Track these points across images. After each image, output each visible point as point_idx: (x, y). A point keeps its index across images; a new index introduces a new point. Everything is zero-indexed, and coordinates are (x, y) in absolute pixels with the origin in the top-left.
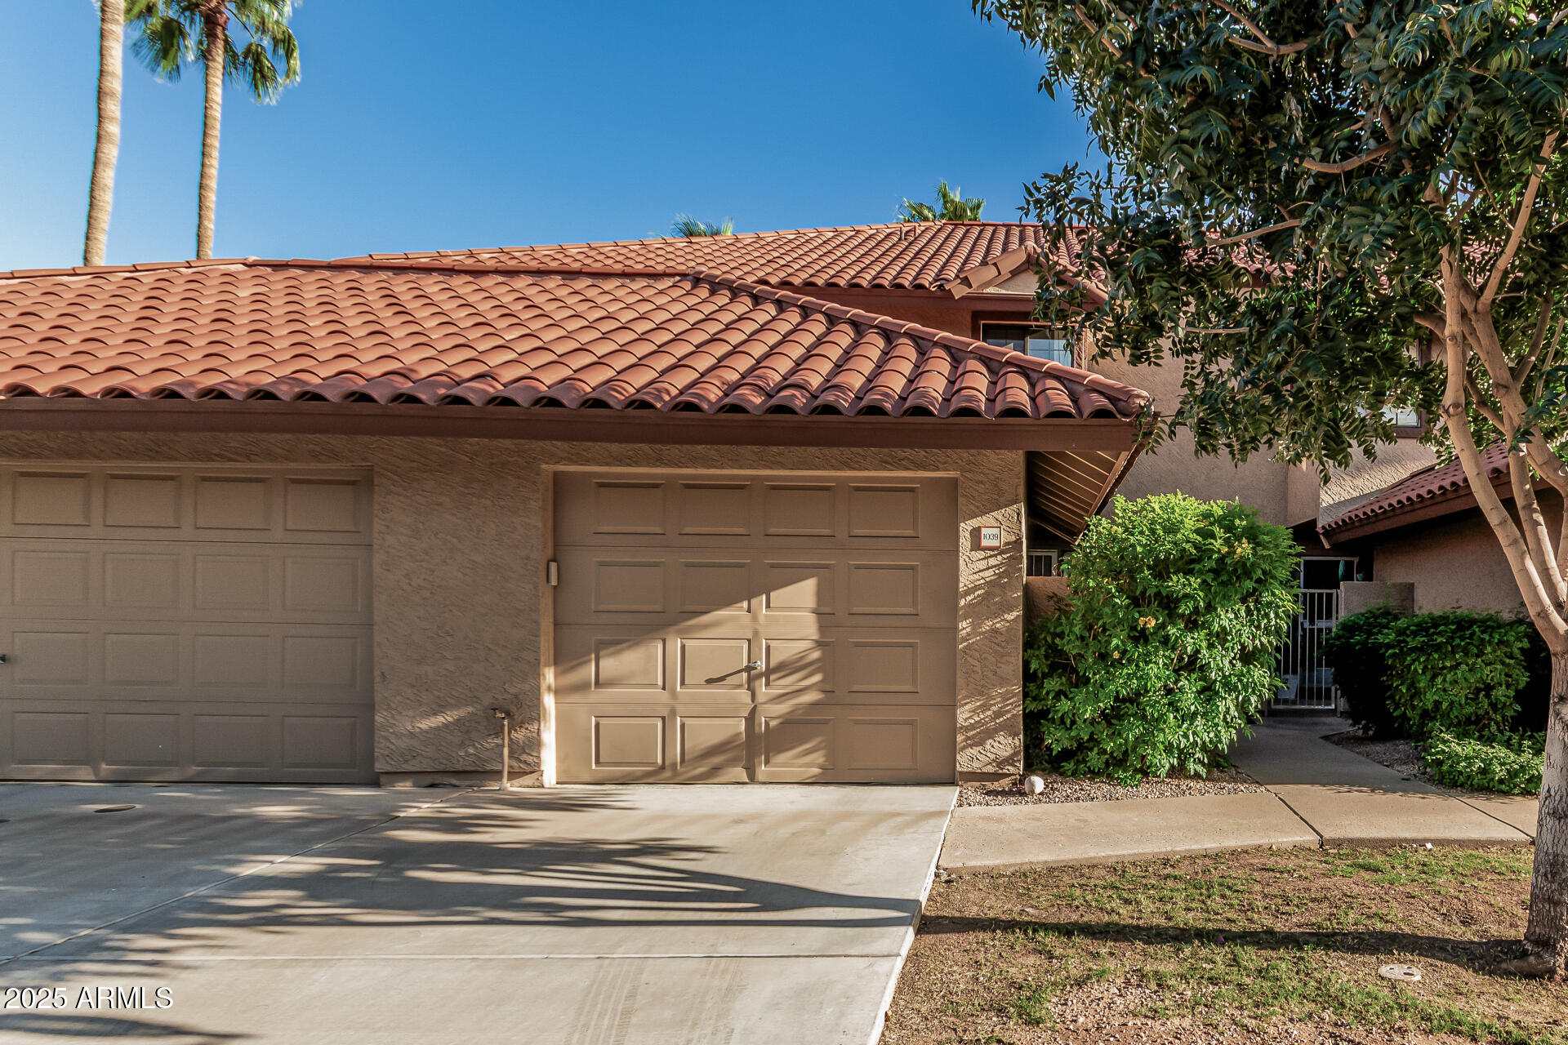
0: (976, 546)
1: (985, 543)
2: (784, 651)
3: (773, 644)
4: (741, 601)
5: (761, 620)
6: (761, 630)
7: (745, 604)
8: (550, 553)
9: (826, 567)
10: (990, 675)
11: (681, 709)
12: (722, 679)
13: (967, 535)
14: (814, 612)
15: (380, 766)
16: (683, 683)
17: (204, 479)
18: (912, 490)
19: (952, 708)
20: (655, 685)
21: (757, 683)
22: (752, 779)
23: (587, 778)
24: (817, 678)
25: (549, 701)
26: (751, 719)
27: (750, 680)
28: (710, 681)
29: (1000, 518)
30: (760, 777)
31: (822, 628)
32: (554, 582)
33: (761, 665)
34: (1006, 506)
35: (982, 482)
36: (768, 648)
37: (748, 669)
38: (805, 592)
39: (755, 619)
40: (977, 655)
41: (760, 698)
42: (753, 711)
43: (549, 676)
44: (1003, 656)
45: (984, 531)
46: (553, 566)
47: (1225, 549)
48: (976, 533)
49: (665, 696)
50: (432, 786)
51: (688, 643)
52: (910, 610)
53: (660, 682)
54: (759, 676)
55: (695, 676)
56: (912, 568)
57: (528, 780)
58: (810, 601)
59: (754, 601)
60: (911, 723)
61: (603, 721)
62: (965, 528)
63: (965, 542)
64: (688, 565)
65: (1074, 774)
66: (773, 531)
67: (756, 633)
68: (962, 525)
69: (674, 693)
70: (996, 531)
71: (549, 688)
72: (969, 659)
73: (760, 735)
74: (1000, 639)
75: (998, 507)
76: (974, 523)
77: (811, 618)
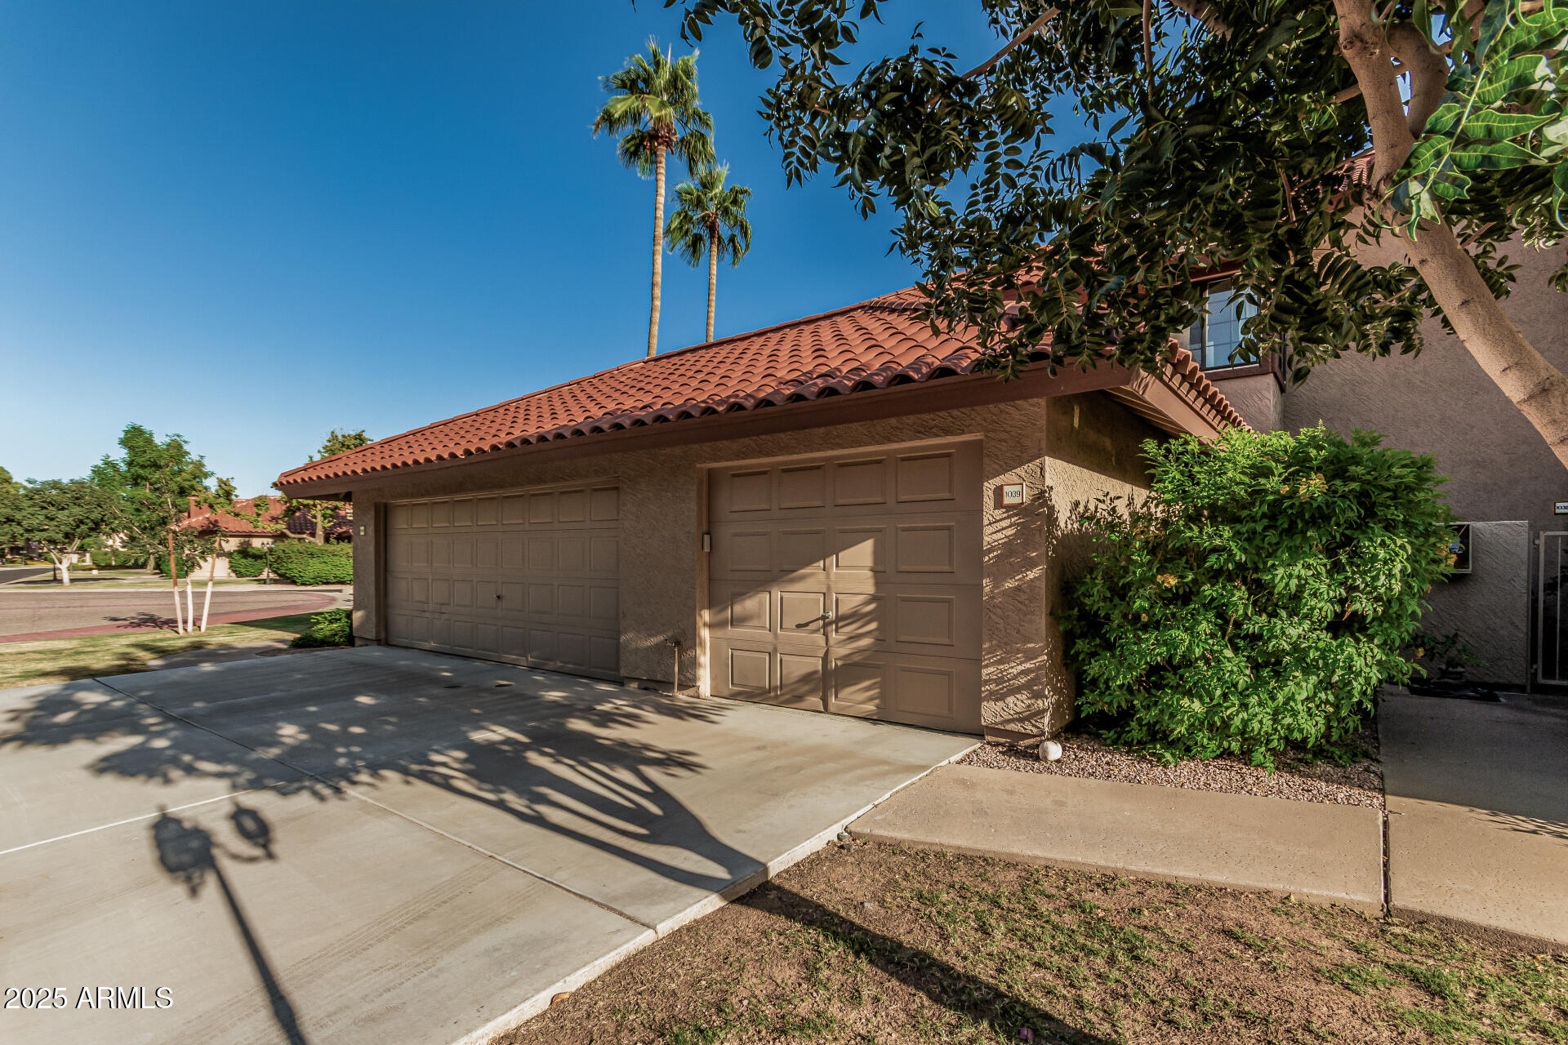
0: (999, 504)
1: (1007, 501)
2: (849, 604)
3: (840, 597)
4: (818, 561)
5: (833, 577)
6: (833, 586)
7: (821, 563)
8: (705, 528)
9: (880, 530)
10: (1014, 633)
11: (780, 648)
12: (807, 625)
13: (991, 493)
14: (871, 570)
15: (623, 672)
16: (781, 627)
17: (562, 493)
18: (948, 455)
19: (977, 663)
20: (764, 628)
21: (829, 629)
22: (826, 710)
23: (726, 693)
24: (873, 626)
25: (705, 634)
26: (825, 659)
27: (825, 626)
28: (799, 626)
29: (1023, 474)
30: (832, 709)
31: (877, 584)
32: (707, 549)
33: (832, 615)
34: (1030, 461)
35: (1005, 441)
36: (837, 600)
37: (824, 618)
38: (863, 553)
39: (828, 576)
40: (999, 612)
41: (831, 642)
42: (827, 653)
43: (706, 615)
44: (1025, 615)
45: (1006, 489)
46: (707, 538)
47: (1285, 489)
48: (999, 492)
49: (769, 636)
50: (646, 689)
51: (785, 595)
52: (947, 568)
53: (768, 625)
54: (830, 623)
55: (790, 622)
56: (948, 528)
57: (691, 691)
58: (869, 560)
59: (828, 561)
60: (948, 674)
61: (735, 653)
62: (989, 487)
63: (988, 501)
64: (785, 533)
65: (1115, 742)
66: (841, 502)
67: (829, 588)
68: (986, 484)
69: (776, 634)
70: (1018, 488)
71: (705, 625)
72: (993, 617)
73: (831, 672)
74: (1023, 597)
75: (1021, 464)
76: (997, 481)
77: (870, 574)
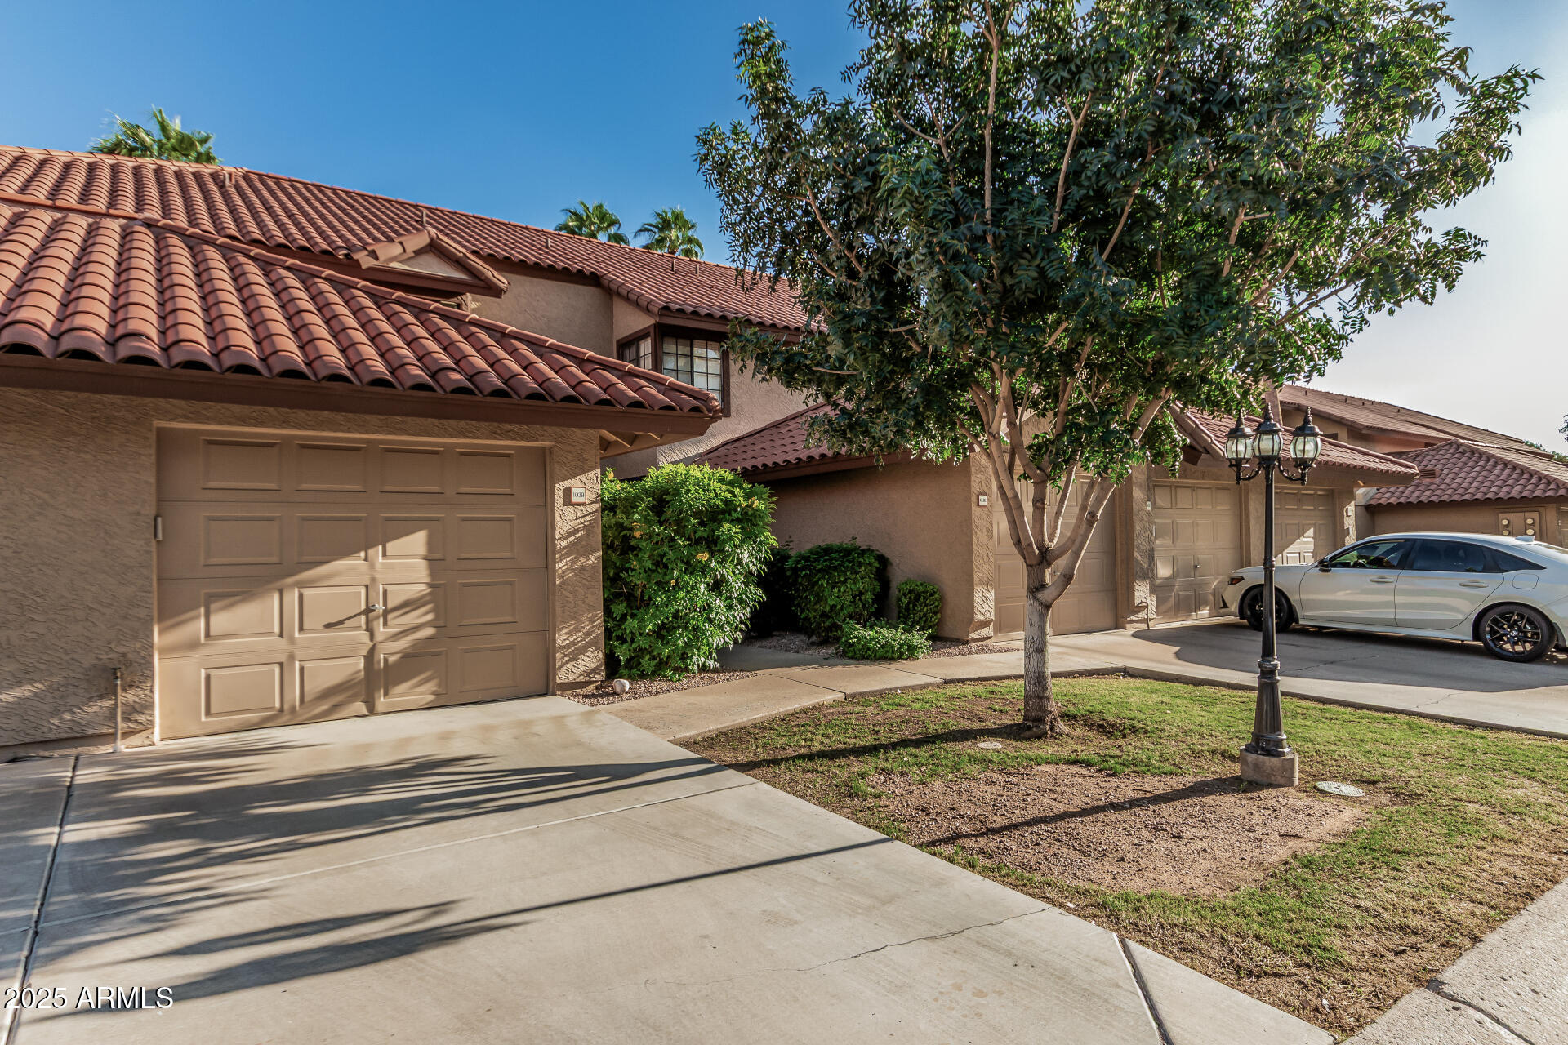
0: (568, 501)
1: (574, 499)
2: (398, 595)
3: (389, 588)
4: (359, 551)
5: (378, 566)
6: (378, 576)
7: (362, 554)
9: (436, 520)
10: (580, 603)
11: (299, 654)
12: (341, 622)
13: (561, 493)
14: (425, 558)
16: (301, 629)
18: (508, 456)
19: (552, 632)
20: (271, 633)
21: (375, 623)
22: (372, 711)
23: (195, 730)
24: (431, 616)
26: (370, 657)
27: (368, 622)
28: (328, 626)
29: (585, 480)
30: (379, 708)
31: (434, 572)
32: (159, 538)
33: (379, 608)
34: (589, 471)
35: (570, 452)
36: (385, 592)
37: (366, 612)
38: (417, 541)
39: (372, 566)
40: (569, 588)
41: (379, 637)
42: (372, 650)
44: (590, 588)
45: (574, 490)
46: (157, 522)
47: (744, 504)
48: (568, 492)
49: (282, 643)
51: (305, 592)
52: (508, 555)
53: (277, 630)
54: (377, 617)
55: (312, 621)
56: (509, 519)
57: (139, 739)
58: (422, 550)
59: (371, 552)
60: (512, 649)
61: (213, 673)
62: (560, 488)
63: (559, 499)
64: (304, 519)
66: (388, 488)
67: (373, 580)
68: (557, 485)
69: (292, 640)
70: (582, 490)
72: (564, 591)
73: (379, 670)
74: (587, 574)
75: (583, 472)
76: (567, 484)
77: (423, 564)
